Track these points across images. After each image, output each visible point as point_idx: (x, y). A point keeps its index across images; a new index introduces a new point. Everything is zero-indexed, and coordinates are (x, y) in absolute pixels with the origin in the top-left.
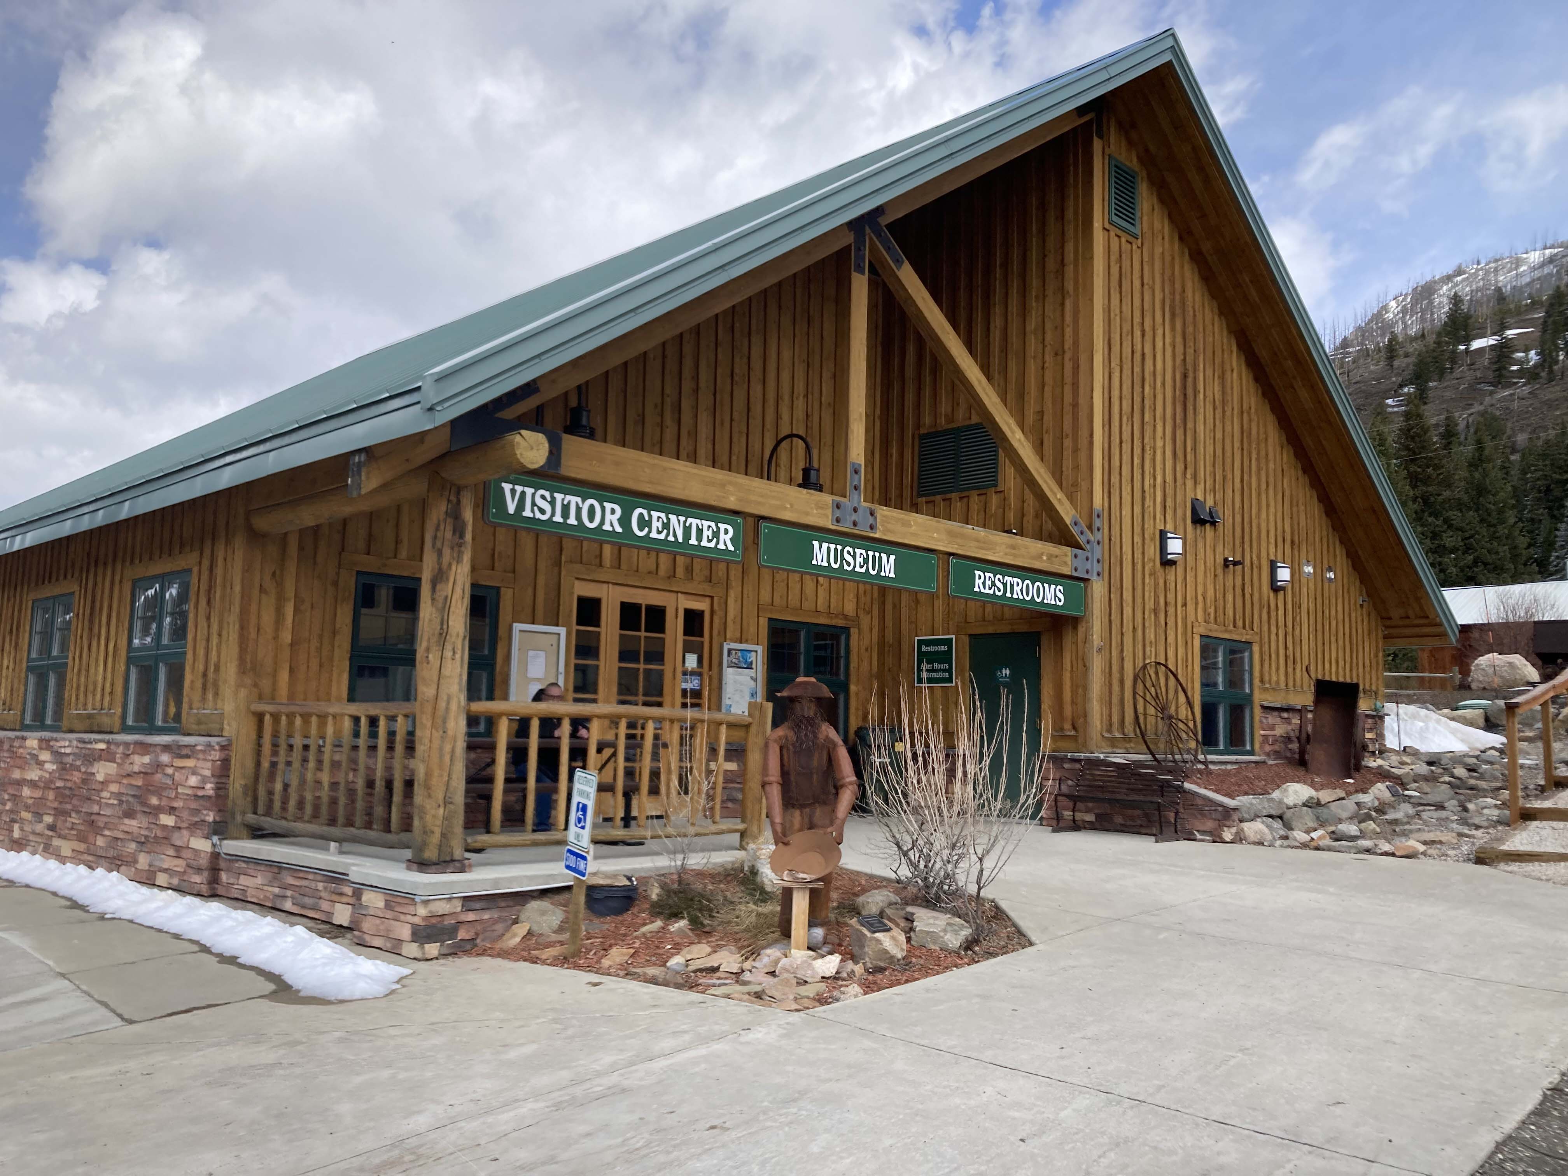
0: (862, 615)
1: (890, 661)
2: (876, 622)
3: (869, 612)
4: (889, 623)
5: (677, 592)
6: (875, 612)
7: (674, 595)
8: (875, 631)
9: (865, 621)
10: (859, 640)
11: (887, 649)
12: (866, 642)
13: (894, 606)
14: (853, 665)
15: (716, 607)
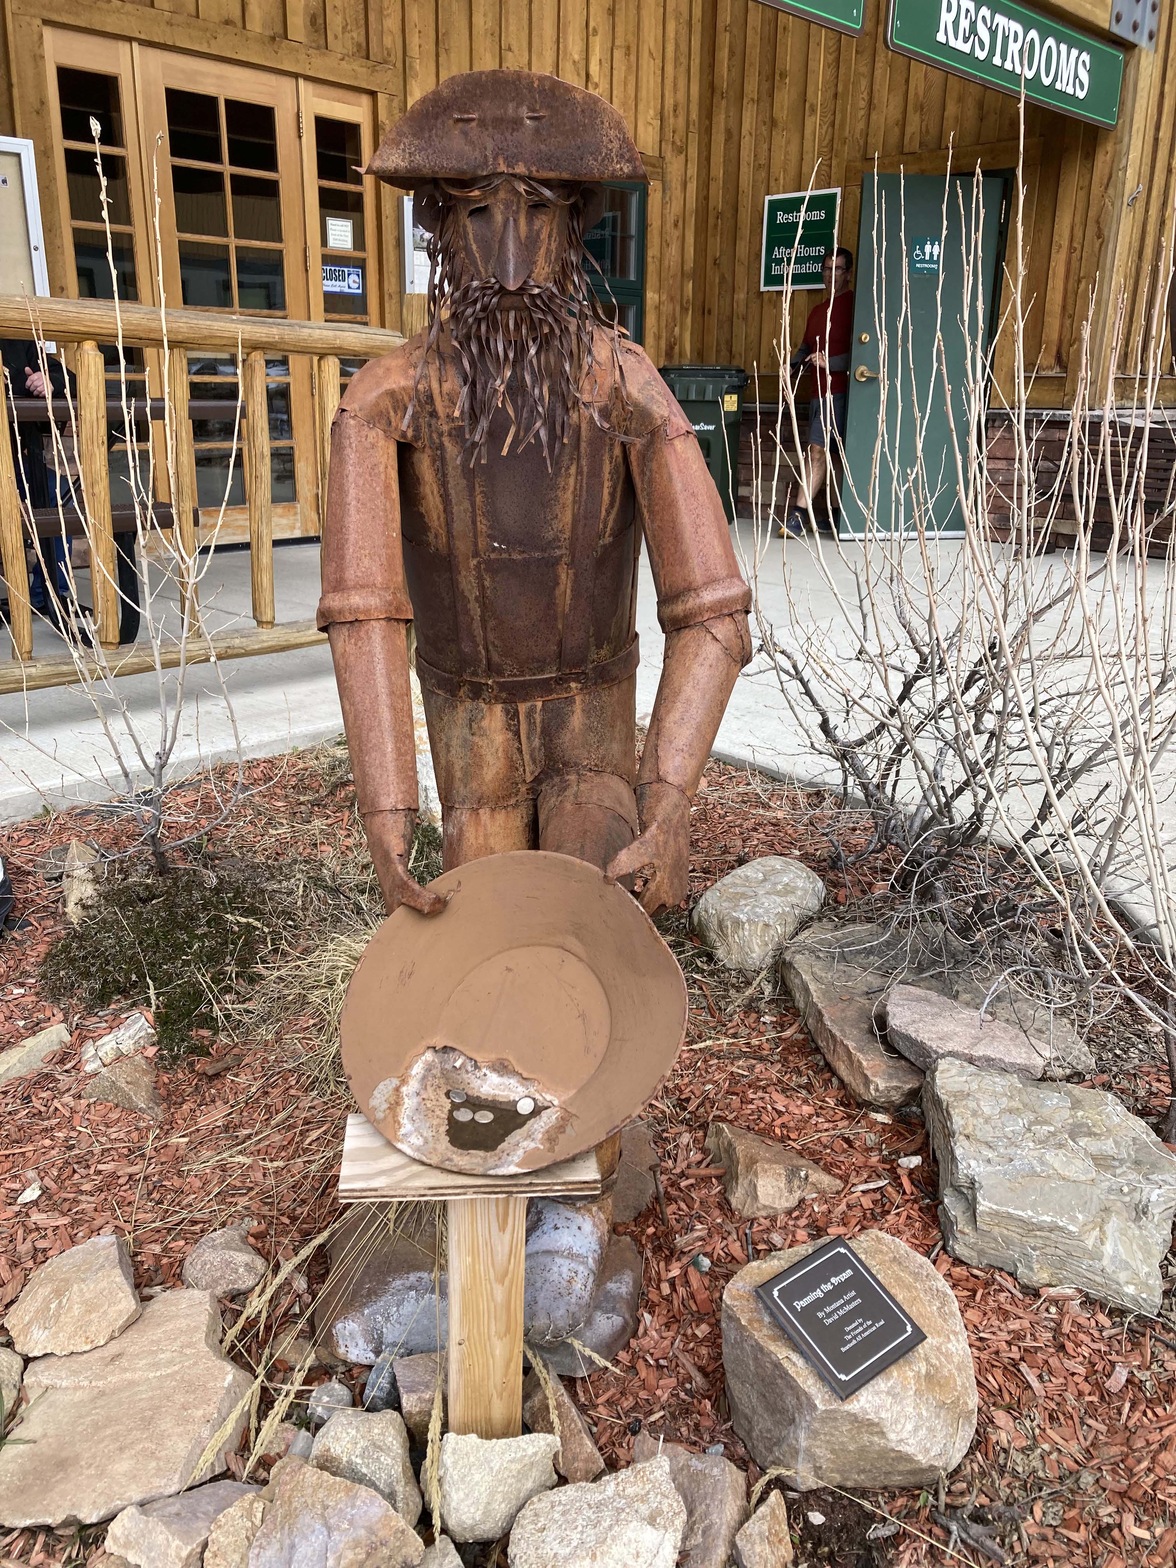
0: (668, 154)
1: (716, 246)
2: (693, 170)
3: (681, 150)
4: (718, 170)
5: (296, 76)
6: (693, 151)
7: (288, 83)
8: (692, 187)
9: (674, 167)
10: (664, 204)
11: (711, 221)
12: (676, 207)
13: (729, 133)
14: (652, 251)
15: (382, 116)
